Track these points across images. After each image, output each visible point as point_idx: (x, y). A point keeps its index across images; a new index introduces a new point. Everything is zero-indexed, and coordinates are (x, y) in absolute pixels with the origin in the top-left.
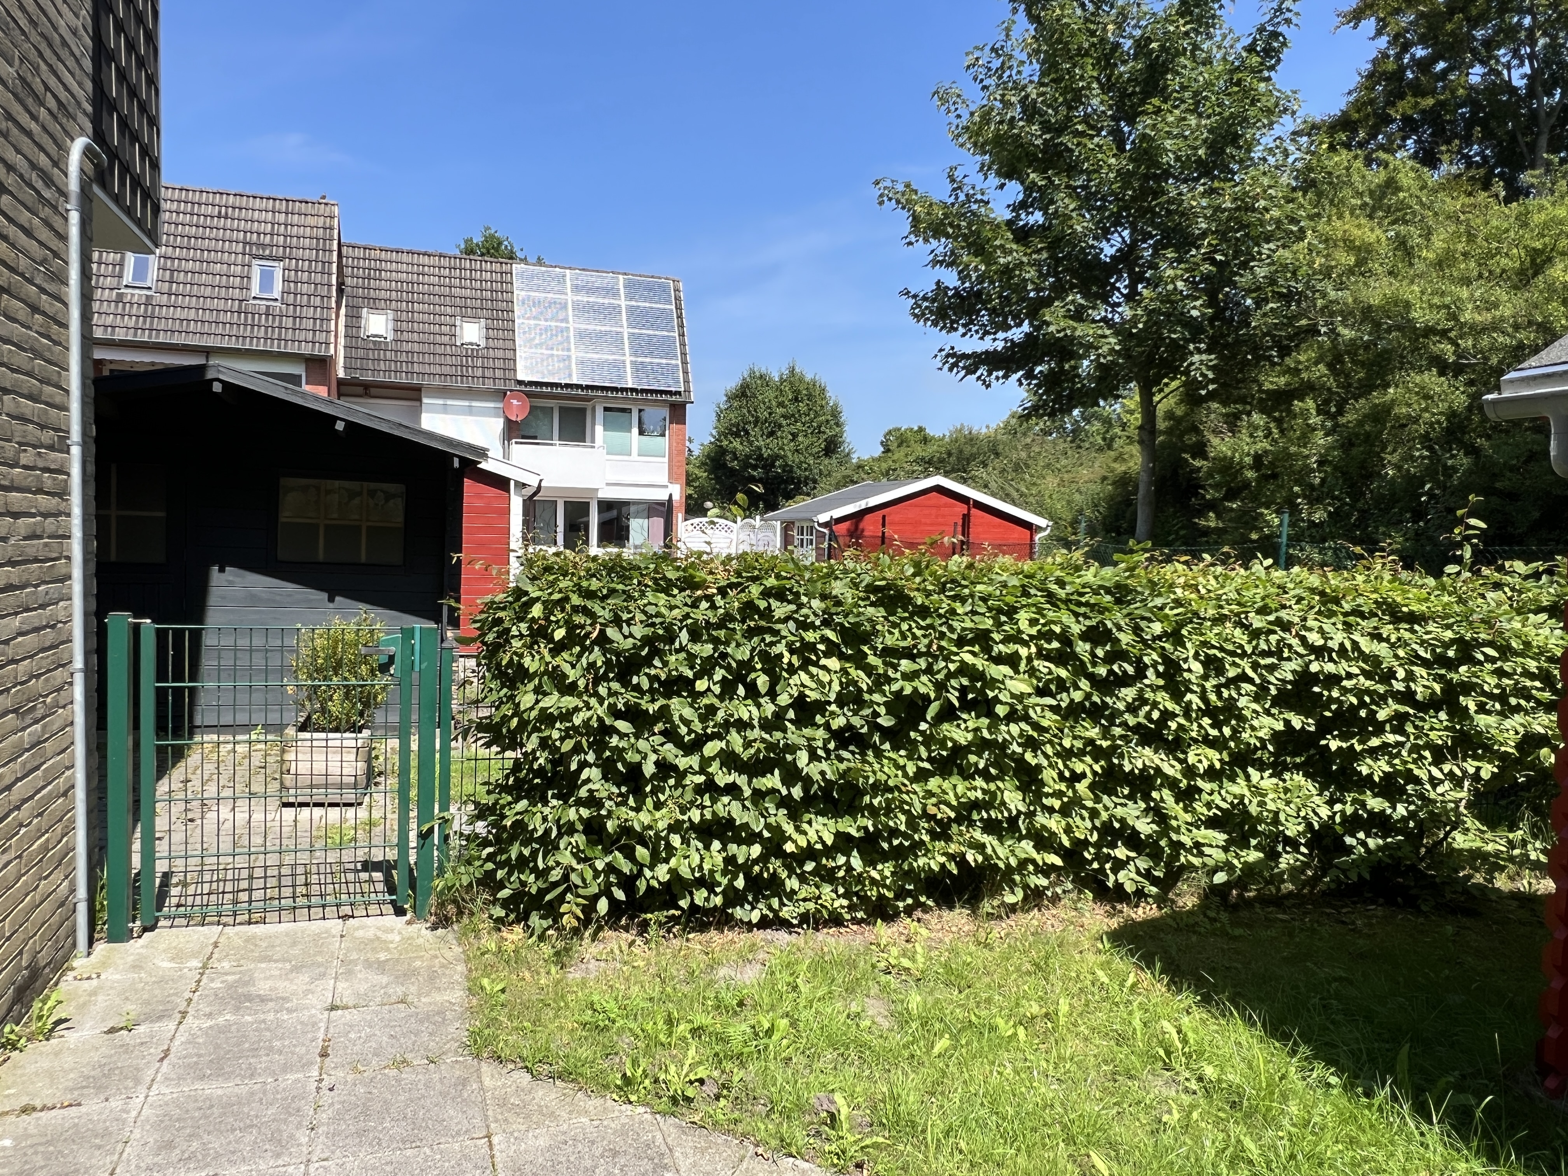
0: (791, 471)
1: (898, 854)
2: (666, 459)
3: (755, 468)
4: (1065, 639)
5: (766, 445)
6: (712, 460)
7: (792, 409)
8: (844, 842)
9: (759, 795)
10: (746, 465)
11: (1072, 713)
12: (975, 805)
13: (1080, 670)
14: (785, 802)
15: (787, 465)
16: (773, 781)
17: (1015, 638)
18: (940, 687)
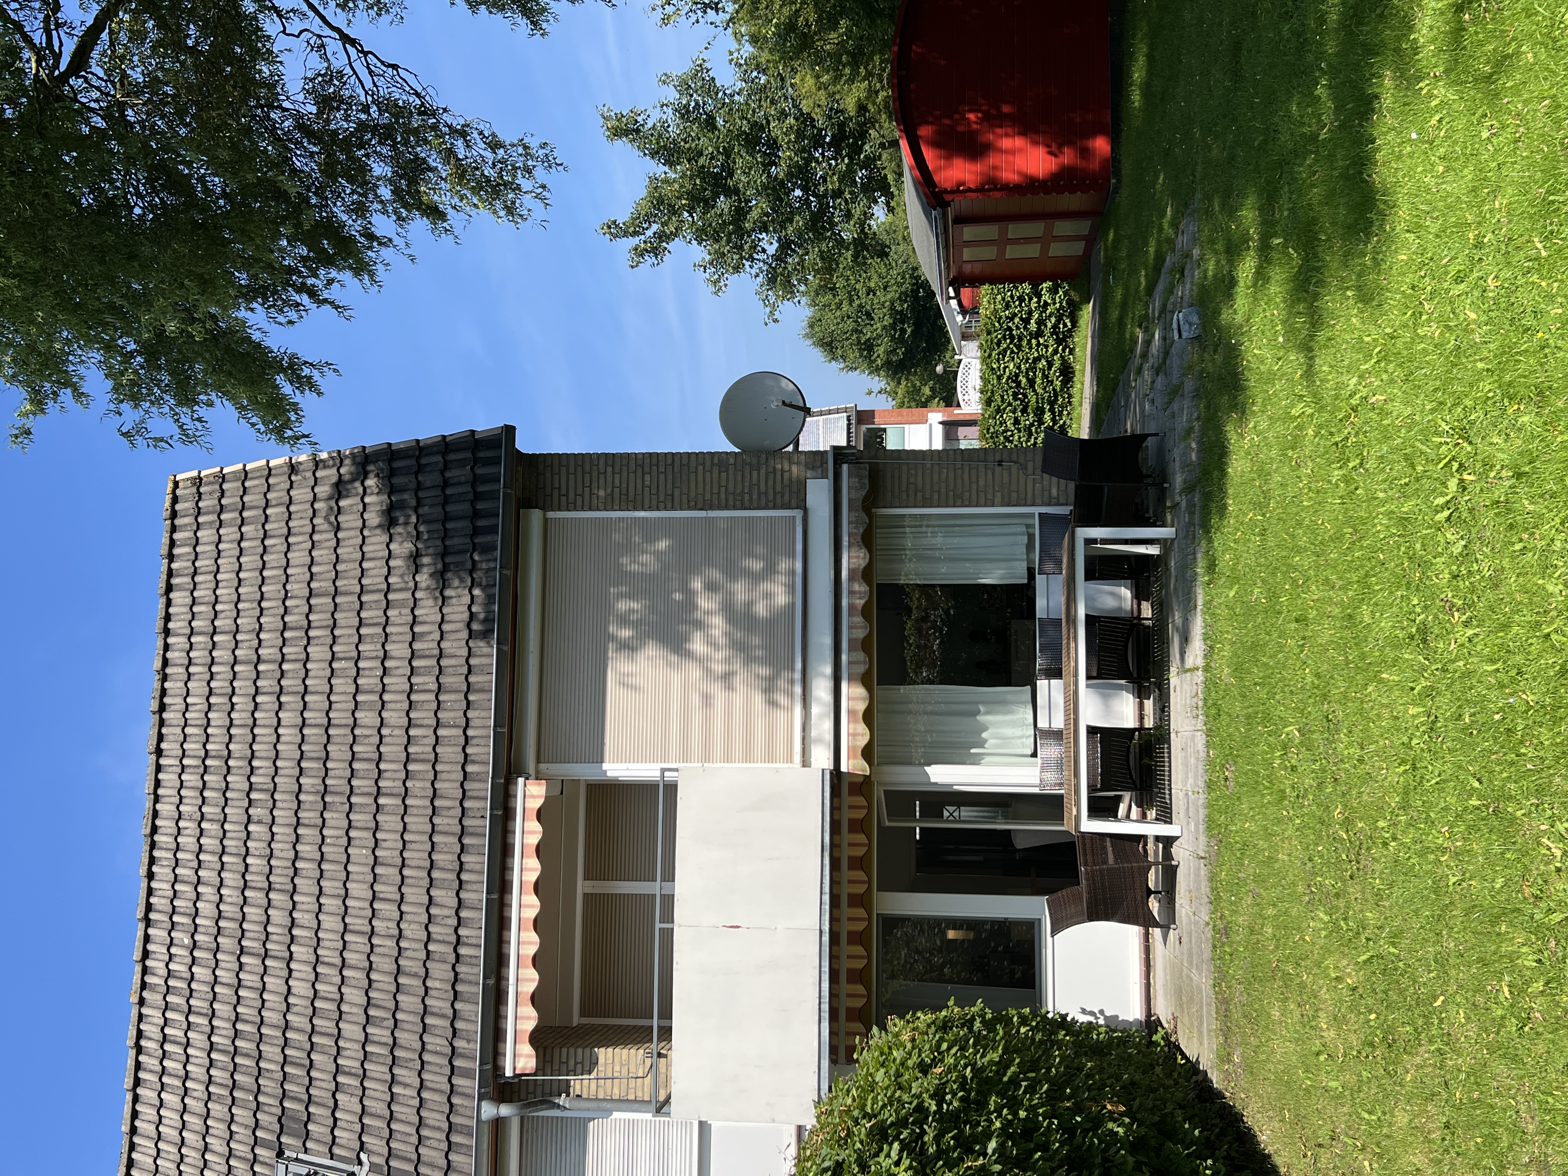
0: (905, 293)
1: (1056, 395)
2: (906, 426)
3: (903, 331)
4: (999, 354)
5: (882, 320)
6: (895, 373)
7: (842, 295)
8: (1052, 410)
9: (1037, 432)
10: (901, 340)
11: (1019, 347)
12: (1043, 374)
13: (1008, 347)
14: (1039, 427)
15: (900, 298)
16: (1033, 429)
17: (999, 368)
18: (1011, 388)
